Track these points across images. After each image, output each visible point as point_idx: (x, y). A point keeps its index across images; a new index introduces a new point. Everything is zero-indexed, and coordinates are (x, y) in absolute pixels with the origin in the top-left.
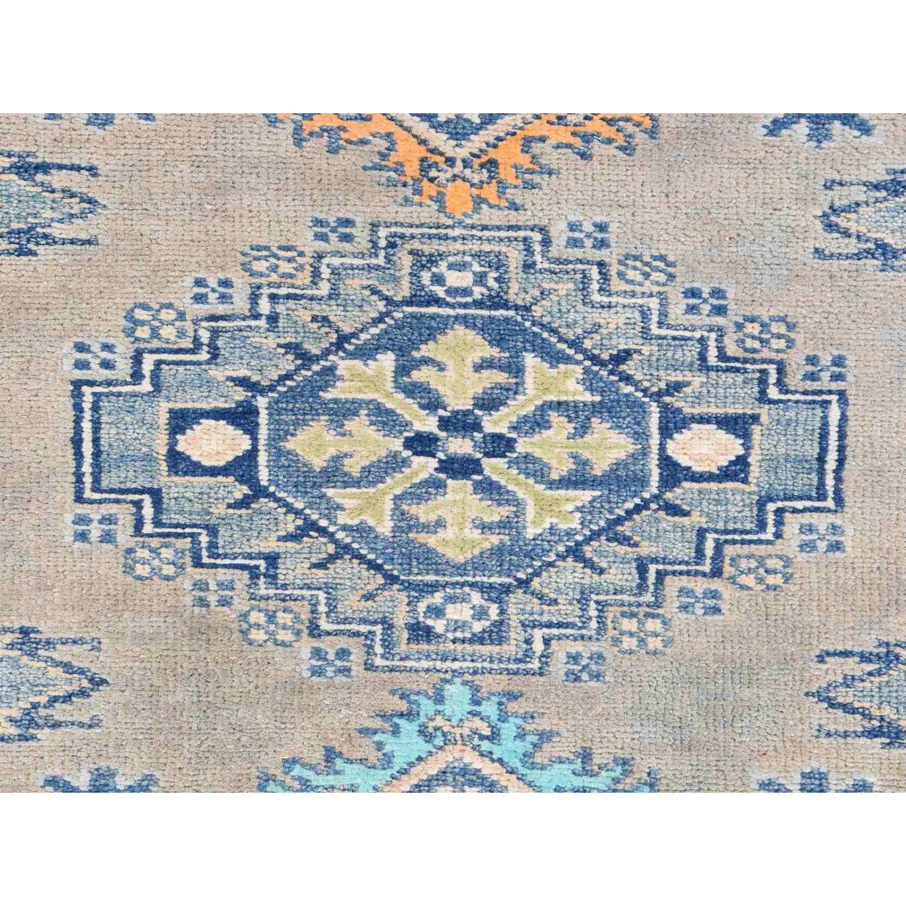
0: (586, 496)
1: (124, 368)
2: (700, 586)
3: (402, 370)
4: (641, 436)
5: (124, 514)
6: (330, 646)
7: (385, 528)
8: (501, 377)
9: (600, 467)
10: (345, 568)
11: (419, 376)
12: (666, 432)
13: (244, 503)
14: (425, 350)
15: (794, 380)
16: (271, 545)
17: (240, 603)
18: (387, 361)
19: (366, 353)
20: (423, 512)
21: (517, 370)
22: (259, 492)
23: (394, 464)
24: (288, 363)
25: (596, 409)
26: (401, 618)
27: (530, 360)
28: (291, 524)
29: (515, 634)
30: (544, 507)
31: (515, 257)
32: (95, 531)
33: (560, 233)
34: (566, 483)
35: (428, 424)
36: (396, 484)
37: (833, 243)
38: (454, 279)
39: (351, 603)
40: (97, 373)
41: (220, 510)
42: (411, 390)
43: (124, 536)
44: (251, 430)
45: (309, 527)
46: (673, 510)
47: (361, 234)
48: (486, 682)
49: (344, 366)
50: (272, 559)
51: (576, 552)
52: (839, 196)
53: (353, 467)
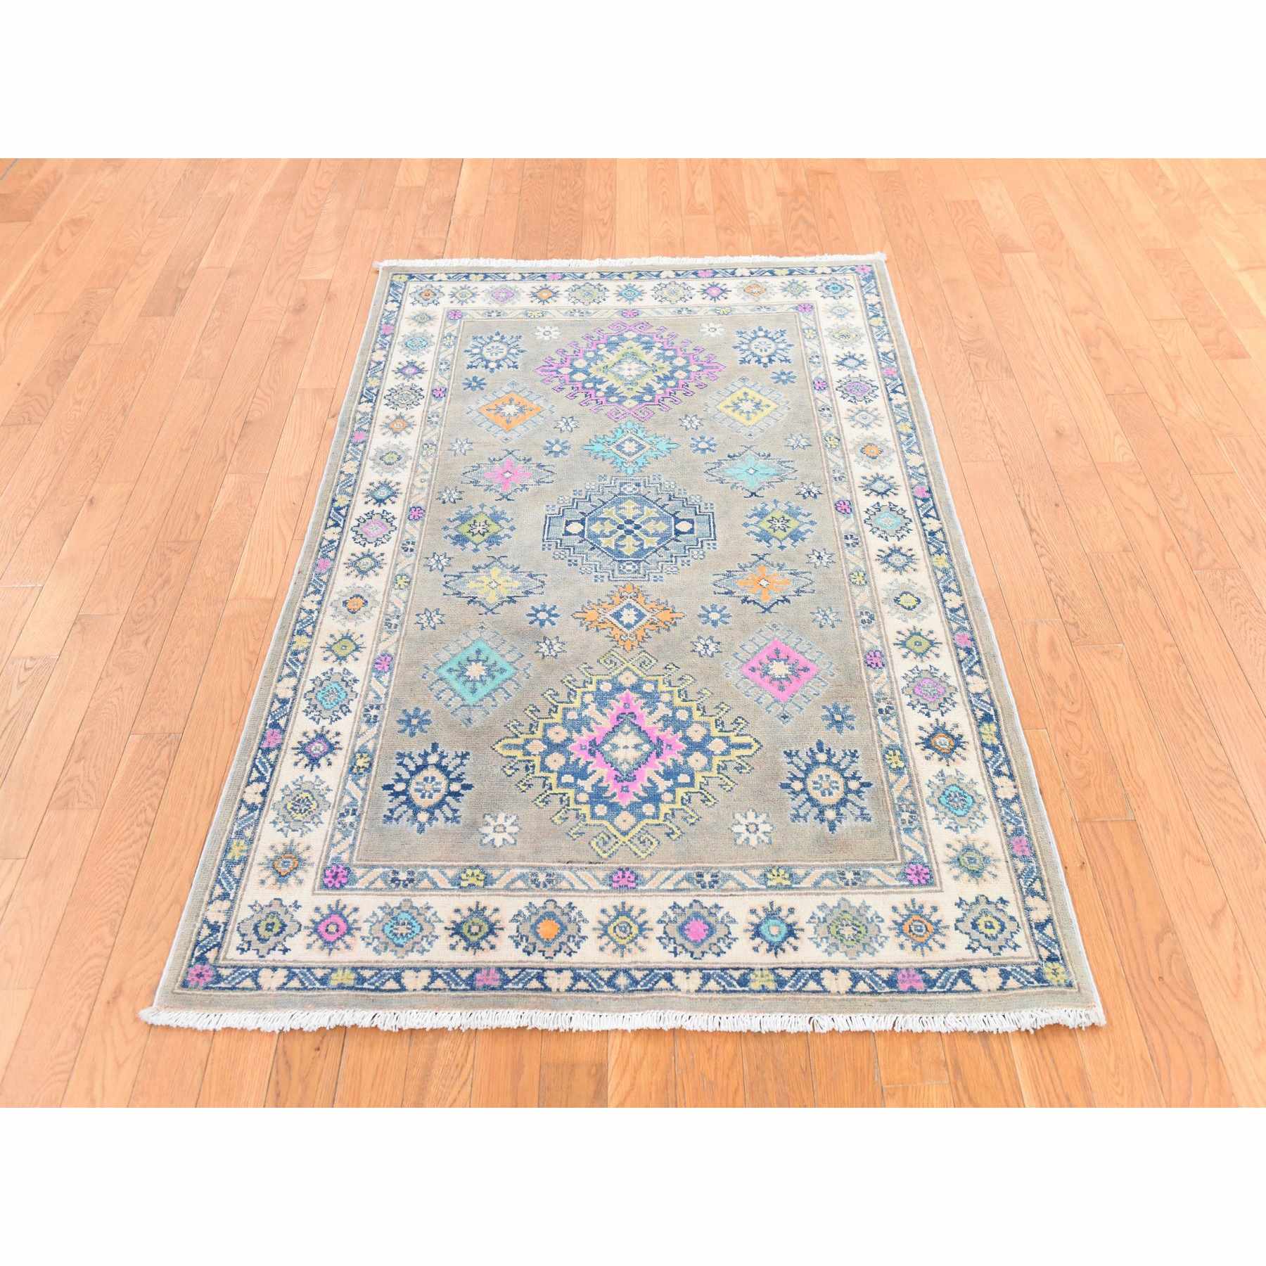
0: (602, 516)
1: (705, 543)
2: (578, 496)
3: (642, 544)
4: (589, 530)
5: (703, 510)
6: (657, 481)
7: (646, 508)
8: (620, 543)
9: (599, 522)
10: (654, 499)
11: (639, 543)
12: (583, 531)
13: (677, 512)
14: (637, 549)
15: (554, 545)
16: (670, 503)
17: (676, 490)
18: (645, 547)
19: (650, 548)
20: (638, 512)
21: (617, 545)
22: (673, 515)
23: (644, 523)
24: (668, 546)
25: (599, 536)
26: (642, 488)
27: (613, 548)
28: (666, 508)
29: (618, 484)
30: (610, 513)
31: (616, 573)
32: (709, 506)
33: (606, 579)
34: (605, 519)
35: (636, 532)
36: (643, 518)
37: (543, 578)
38: (629, 567)
39: (653, 491)
40: (711, 542)
41: (682, 511)
42: (640, 540)
43: (702, 504)
44: (676, 530)
45: (662, 508)
46: (582, 513)
47: (652, 578)
48: (624, 474)
49: (656, 545)
50: (670, 500)
51: (604, 503)
52: (540, 590)
53: (653, 522)
